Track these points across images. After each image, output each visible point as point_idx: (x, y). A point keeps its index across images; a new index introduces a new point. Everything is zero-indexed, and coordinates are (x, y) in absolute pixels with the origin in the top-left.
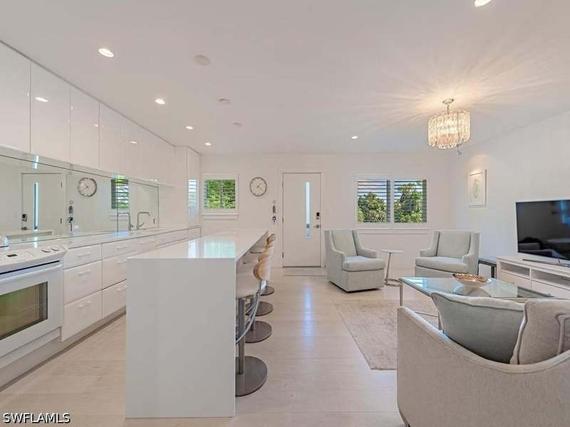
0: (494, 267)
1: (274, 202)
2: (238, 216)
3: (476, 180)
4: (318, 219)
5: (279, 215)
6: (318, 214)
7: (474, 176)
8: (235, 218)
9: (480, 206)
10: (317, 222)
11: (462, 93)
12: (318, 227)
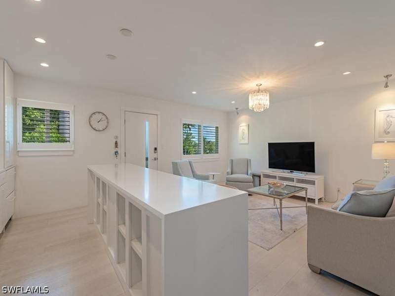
0: (259, 177)
1: (117, 137)
2: (73, 151)
3: (243, 130)
4: (155, 153)
5: (121, 150)
6: (156, 149)
7: (242, 127)
8: (71, 153)
9: (245, 144)
10: (155, 156)
11: (267, 82)
12: (155, 159)
